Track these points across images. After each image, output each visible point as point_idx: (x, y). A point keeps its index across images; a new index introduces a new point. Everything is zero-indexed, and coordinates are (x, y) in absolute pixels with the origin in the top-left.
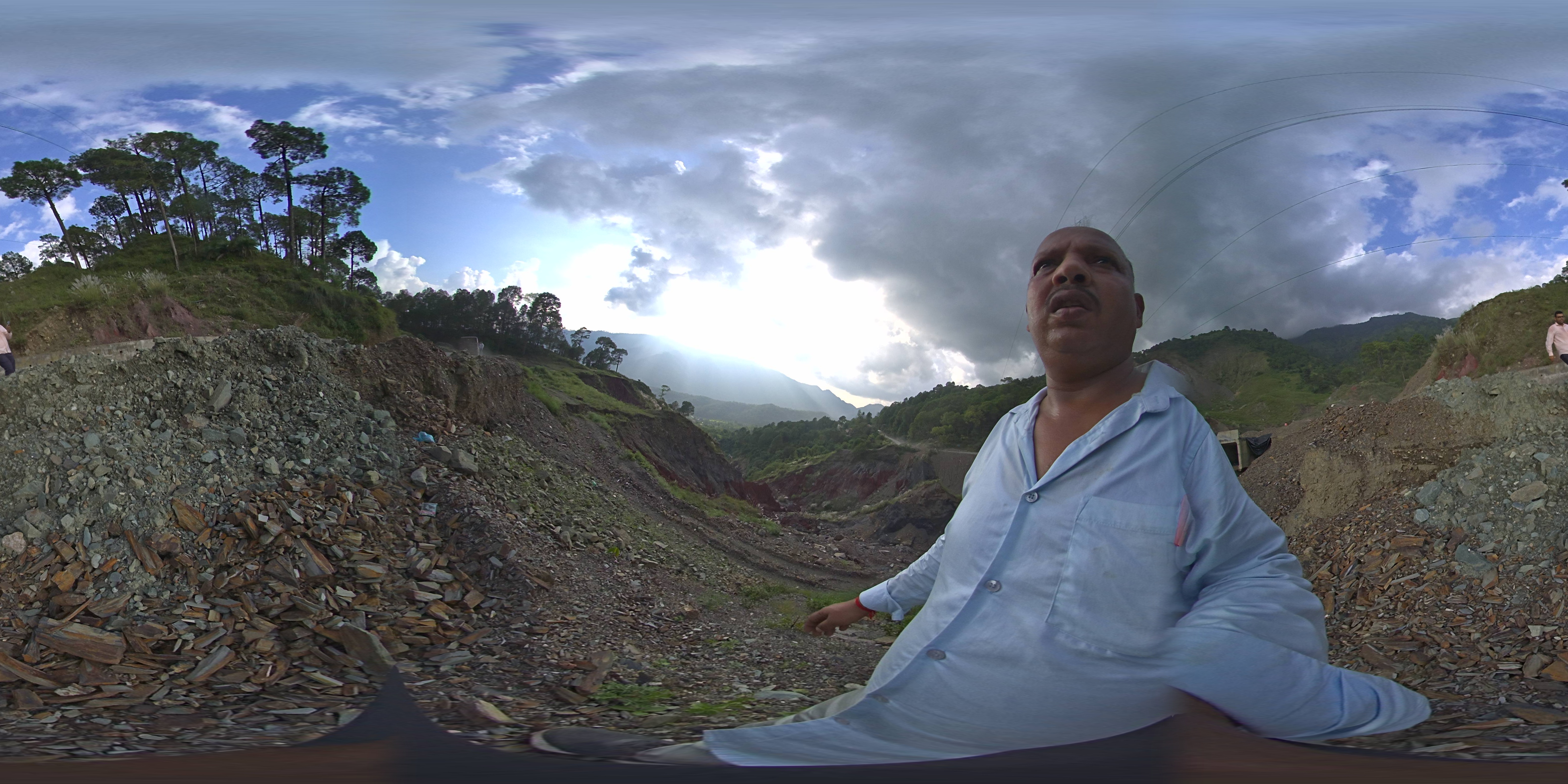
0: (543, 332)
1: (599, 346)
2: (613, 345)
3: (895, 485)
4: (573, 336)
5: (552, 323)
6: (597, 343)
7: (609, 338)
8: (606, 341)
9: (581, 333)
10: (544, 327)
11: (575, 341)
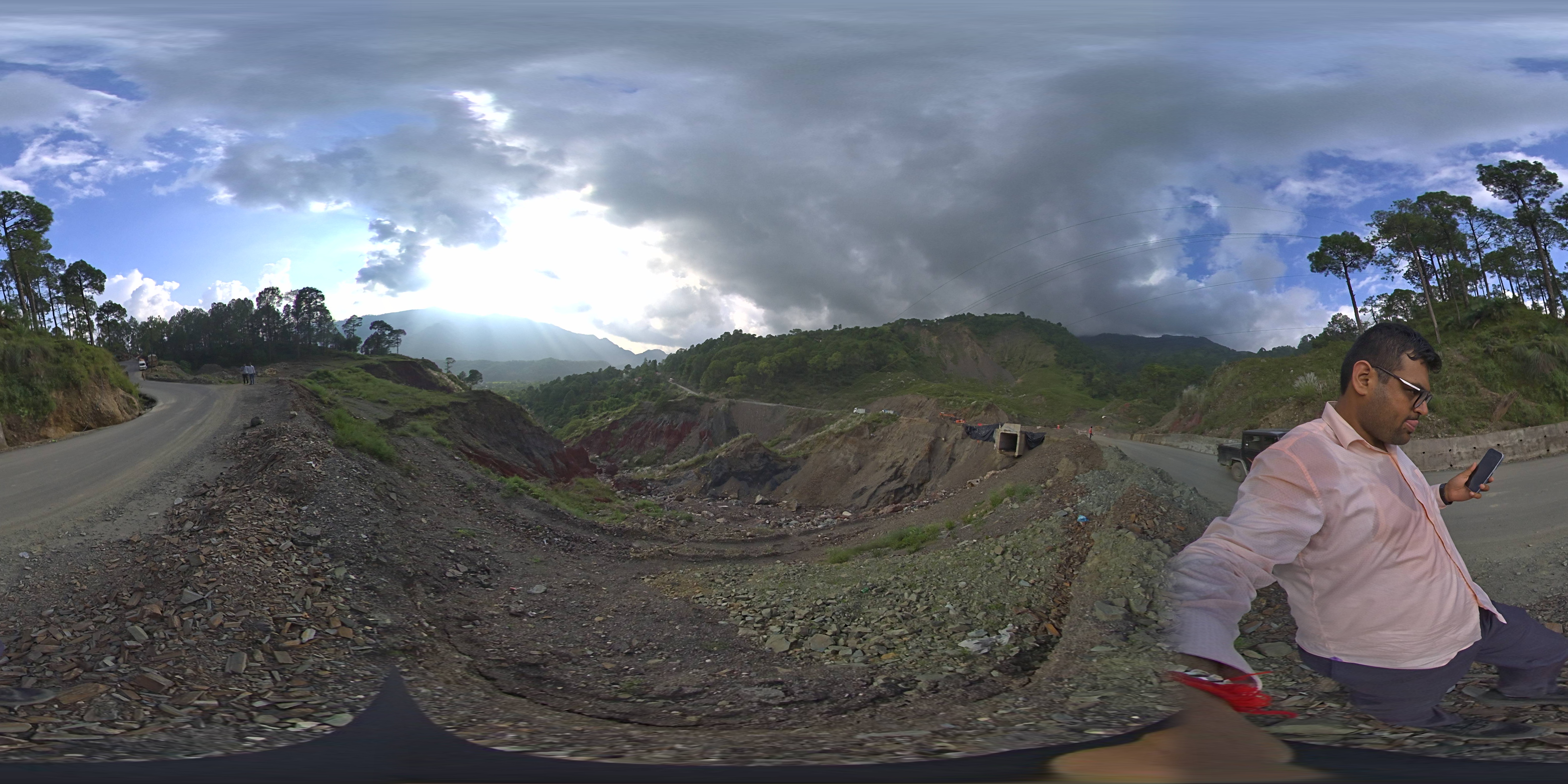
0: (313, 329)
1: (373, 331)
2: (388, 327)
3: (698, 436)
4: (344, 326)
5: (320, 318)
6: (371, 328)
7: (382, 322)
8: (379, 324)
9: (352, 322)
10: (313, 324)
11: (348, 331)
